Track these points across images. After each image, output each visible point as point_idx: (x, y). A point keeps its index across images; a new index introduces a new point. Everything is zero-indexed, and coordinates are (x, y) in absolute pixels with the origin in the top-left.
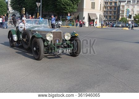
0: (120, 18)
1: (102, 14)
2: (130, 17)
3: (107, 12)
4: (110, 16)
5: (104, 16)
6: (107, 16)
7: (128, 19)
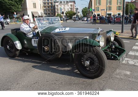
0: (56, 14)
1: (43, 12)
2: (63, 13)
3: (46, 10)
4: (49, 13)
5: (45, 13)
6: (46, 13)
7: (61, 14)
